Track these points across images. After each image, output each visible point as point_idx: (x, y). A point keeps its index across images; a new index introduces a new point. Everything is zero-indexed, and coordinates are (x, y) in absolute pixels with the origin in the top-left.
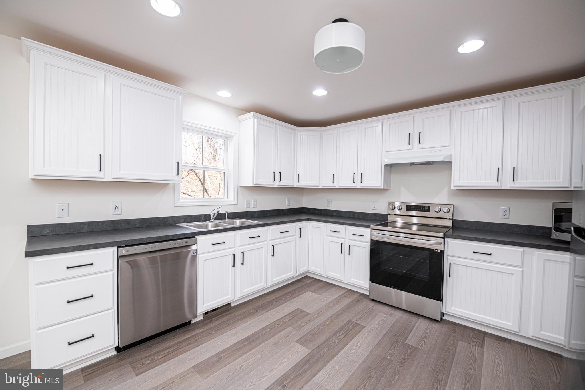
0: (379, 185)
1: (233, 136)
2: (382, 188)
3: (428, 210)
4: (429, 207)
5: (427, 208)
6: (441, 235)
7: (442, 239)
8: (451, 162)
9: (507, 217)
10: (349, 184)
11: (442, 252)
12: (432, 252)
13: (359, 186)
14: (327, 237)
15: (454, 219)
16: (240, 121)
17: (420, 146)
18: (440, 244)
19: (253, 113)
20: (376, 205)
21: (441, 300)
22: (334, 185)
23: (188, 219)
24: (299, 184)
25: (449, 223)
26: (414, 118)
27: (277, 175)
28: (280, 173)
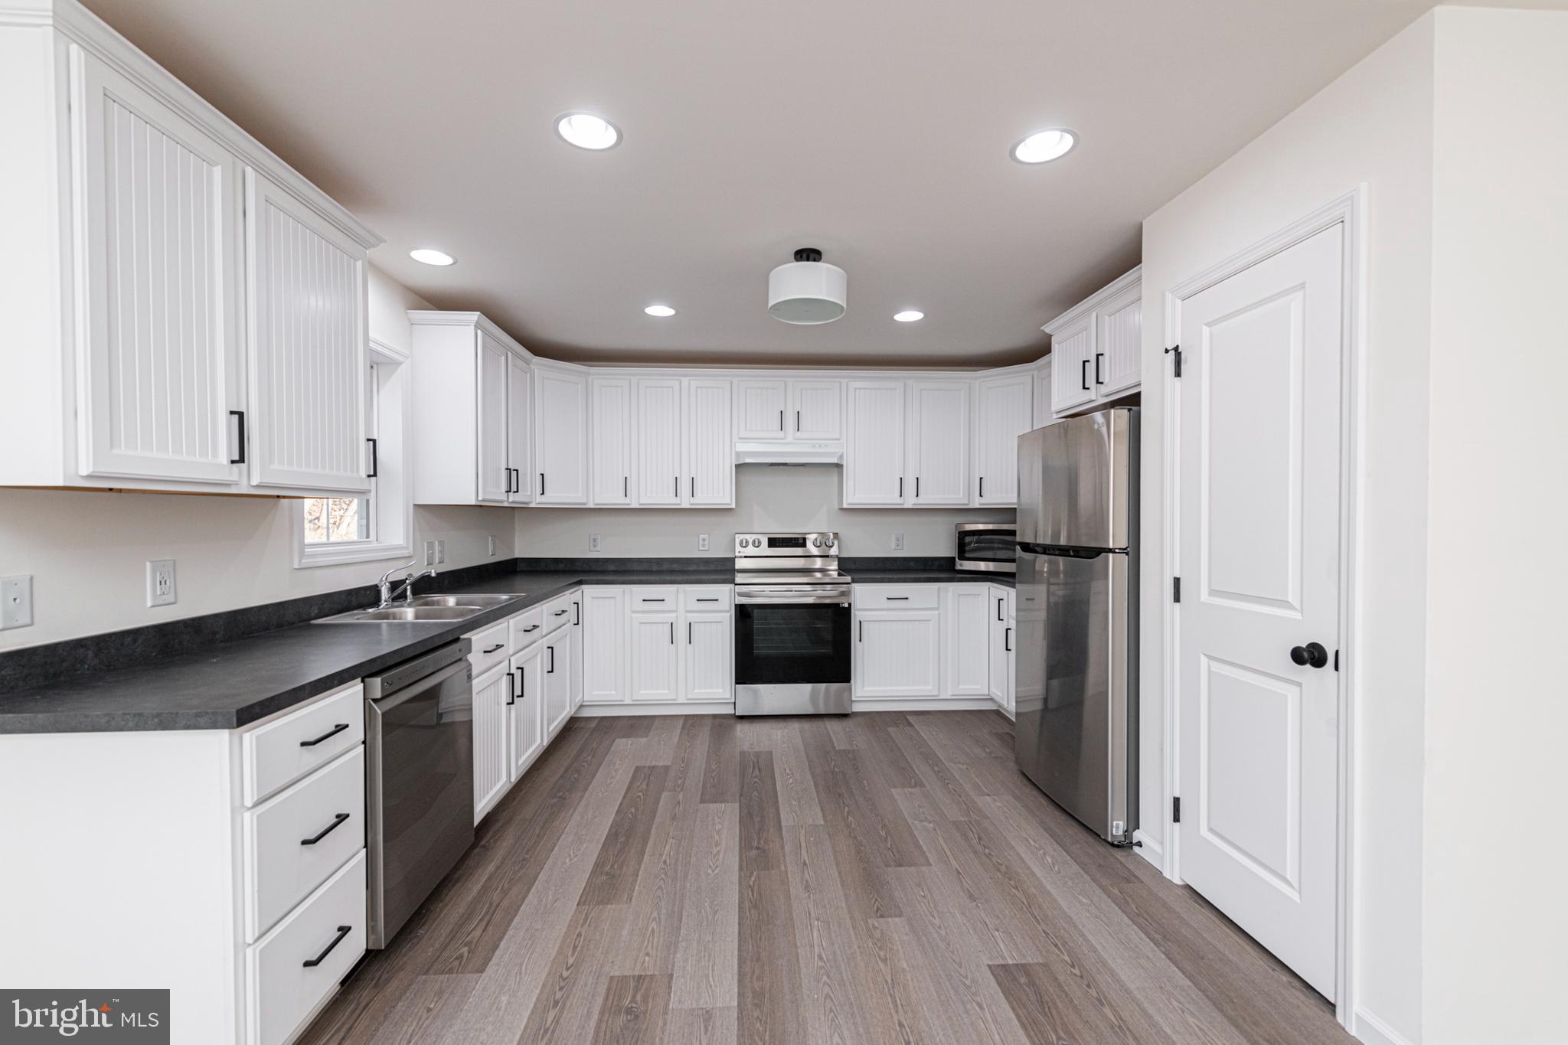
0: (728, 501)
1: (400, 364)
2: (734, 506)
3: (803, 545)
4: (804, 539)
5: (801, 541)
7: (847, 586)
8: (841, 466)
10: (667, 499)
11: (847, 605)
12: (832, 607)
13: (686, 503)
14: (635, 615)
15: (841, 556)
16: (412, 324)
17: (799, 435)
18: (842, 594)
19: (478, 318)
21: (847, 682)
22: (629, 500)
23: (326, 605)
24: (543, 499)
26: (786, 382)
27: (514, 474)
28: (517, 471)
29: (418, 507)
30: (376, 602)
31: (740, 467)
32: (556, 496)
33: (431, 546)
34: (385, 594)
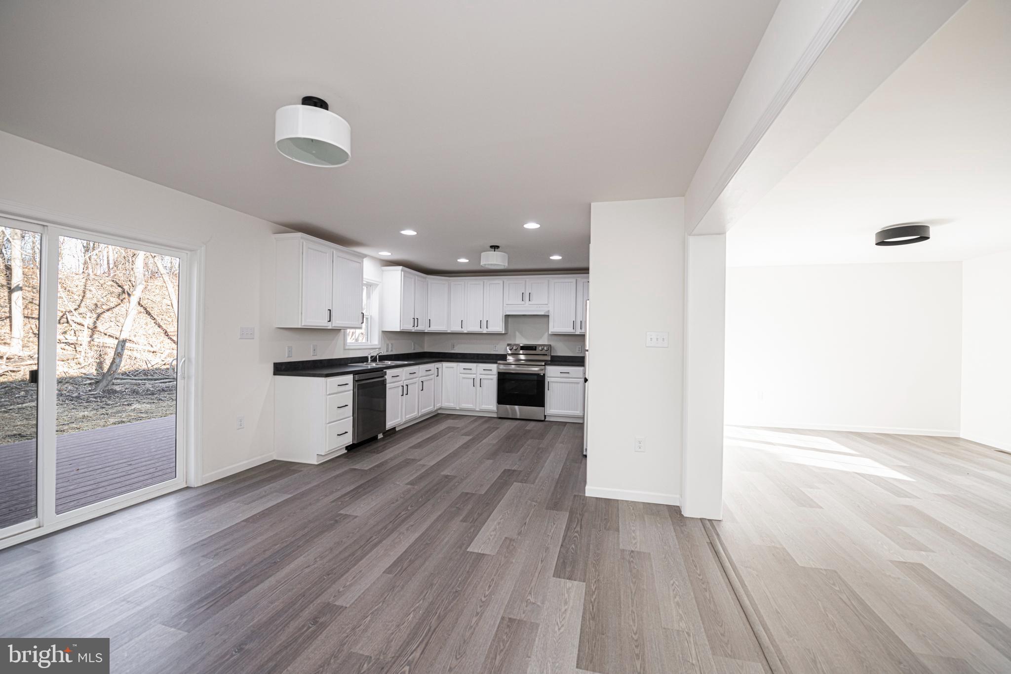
0: (501, 330)
1: (378, 285)
2: (504, 332)
3: (535, 350)
4: (536, 347)
5: (534, 348)
6: (543, 364)
7: (544, 367)
8: (548, 316)
9: (580, 352)
10: (476, 329)
11: (544, 375)
12: (538, 375)
13: (485, 331)
14: (461, 375)
15: (552, 355)
16: (384, 271)
17: (530, 303)
18: (542, 370)
19: (402, 267)
20: (497, 348)
21: (544, 407)
22: (463, 330)
23: (353, 361)
24: (430, 329)
25: (549, 358)
26: (526, 281)
27: (416, 320)
28: (417, 319)
29: (383, 332)
30: (367, 361)
31: (507, 316)
32: (434, 328)
33: (388, 345)
34: (370, 359)
